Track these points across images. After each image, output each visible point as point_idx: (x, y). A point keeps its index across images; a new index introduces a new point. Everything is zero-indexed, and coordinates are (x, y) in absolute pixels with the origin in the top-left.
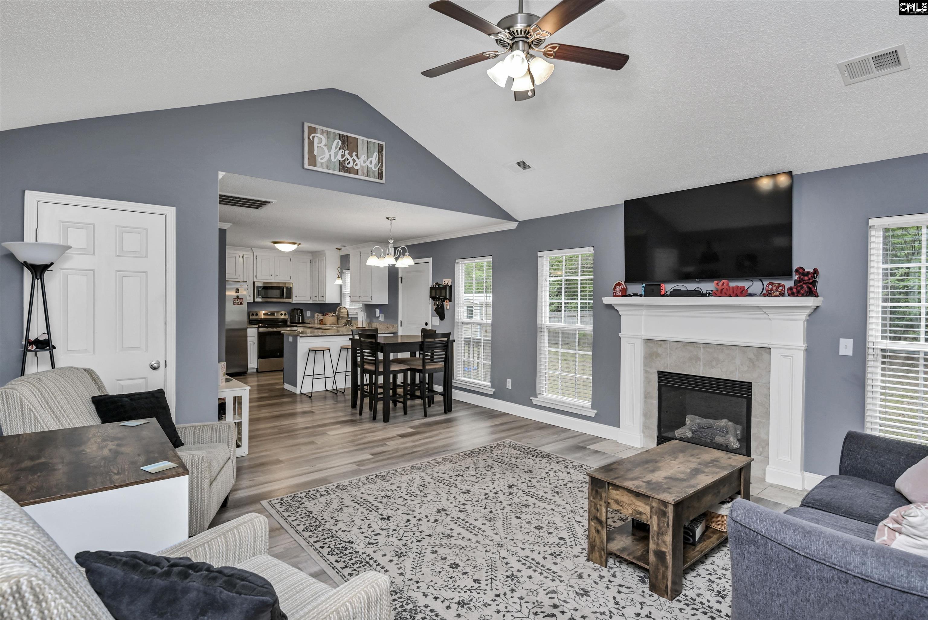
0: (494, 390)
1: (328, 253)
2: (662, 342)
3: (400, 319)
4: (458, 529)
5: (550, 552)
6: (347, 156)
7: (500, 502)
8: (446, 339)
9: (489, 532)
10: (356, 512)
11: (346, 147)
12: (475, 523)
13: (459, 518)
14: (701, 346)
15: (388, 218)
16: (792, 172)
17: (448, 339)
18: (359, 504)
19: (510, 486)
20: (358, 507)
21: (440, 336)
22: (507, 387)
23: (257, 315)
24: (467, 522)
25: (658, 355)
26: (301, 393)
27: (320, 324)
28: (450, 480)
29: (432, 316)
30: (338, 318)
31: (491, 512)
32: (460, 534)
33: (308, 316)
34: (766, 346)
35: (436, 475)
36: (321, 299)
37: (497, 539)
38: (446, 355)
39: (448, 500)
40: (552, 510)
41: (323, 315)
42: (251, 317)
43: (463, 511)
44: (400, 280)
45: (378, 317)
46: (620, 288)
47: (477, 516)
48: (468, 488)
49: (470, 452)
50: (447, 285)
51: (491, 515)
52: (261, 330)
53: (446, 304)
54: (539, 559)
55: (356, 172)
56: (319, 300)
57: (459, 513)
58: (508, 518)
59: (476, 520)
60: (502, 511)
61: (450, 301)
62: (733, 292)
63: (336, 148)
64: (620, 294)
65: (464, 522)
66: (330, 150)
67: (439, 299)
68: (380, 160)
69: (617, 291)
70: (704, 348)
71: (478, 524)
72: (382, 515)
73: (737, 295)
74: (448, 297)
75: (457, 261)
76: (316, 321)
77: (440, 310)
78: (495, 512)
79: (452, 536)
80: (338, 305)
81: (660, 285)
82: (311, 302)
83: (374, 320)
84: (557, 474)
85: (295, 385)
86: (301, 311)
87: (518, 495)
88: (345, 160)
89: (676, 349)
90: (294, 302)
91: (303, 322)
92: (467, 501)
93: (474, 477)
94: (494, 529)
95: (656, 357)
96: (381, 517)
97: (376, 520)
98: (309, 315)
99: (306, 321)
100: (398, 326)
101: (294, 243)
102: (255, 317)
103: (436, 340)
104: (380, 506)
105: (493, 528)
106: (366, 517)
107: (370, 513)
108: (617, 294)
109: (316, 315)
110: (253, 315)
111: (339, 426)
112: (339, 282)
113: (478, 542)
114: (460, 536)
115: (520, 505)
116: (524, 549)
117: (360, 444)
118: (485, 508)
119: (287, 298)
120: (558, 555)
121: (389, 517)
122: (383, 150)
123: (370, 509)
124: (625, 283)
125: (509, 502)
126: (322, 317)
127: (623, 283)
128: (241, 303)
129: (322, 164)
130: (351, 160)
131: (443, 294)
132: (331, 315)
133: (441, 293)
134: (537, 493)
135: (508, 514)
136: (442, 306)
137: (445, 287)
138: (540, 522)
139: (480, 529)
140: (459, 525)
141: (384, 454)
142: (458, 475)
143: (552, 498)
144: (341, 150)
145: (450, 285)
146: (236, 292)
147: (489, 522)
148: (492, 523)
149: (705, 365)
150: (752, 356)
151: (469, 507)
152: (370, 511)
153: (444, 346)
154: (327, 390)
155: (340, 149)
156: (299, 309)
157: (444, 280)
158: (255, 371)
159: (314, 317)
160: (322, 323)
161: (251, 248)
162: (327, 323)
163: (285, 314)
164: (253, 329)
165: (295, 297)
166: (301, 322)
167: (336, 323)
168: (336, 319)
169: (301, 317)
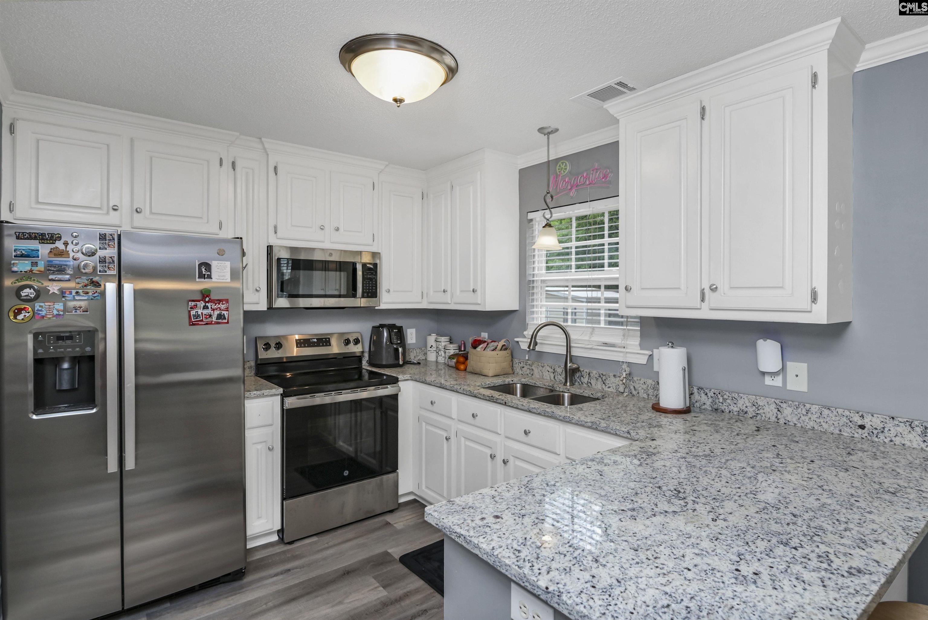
23: (279, 346)
33: (413, 343)
36: (469, 298)
42: (263, 355)
52: (292, 402)
80: (513, 315)
82: (425, 305)
86: (400, 332)
90: (383, 306)
91: (405, 364)
102: (273, 354)
109: (430, 339)
110: (267, 347)
119: (364, 296)
128: (220, 316)
146: (202, 276)
156: (395, 327)
158: (275, 538)
159: (426, 347)
160: (462, 367)
161: (260, 139)
162: (485, 372)
163: (357, 342)
164: (265, 394)
165: (385, 293)
166: (401, 362)
167: (511, 371)
168: (510, 358)
169: (400, 350)
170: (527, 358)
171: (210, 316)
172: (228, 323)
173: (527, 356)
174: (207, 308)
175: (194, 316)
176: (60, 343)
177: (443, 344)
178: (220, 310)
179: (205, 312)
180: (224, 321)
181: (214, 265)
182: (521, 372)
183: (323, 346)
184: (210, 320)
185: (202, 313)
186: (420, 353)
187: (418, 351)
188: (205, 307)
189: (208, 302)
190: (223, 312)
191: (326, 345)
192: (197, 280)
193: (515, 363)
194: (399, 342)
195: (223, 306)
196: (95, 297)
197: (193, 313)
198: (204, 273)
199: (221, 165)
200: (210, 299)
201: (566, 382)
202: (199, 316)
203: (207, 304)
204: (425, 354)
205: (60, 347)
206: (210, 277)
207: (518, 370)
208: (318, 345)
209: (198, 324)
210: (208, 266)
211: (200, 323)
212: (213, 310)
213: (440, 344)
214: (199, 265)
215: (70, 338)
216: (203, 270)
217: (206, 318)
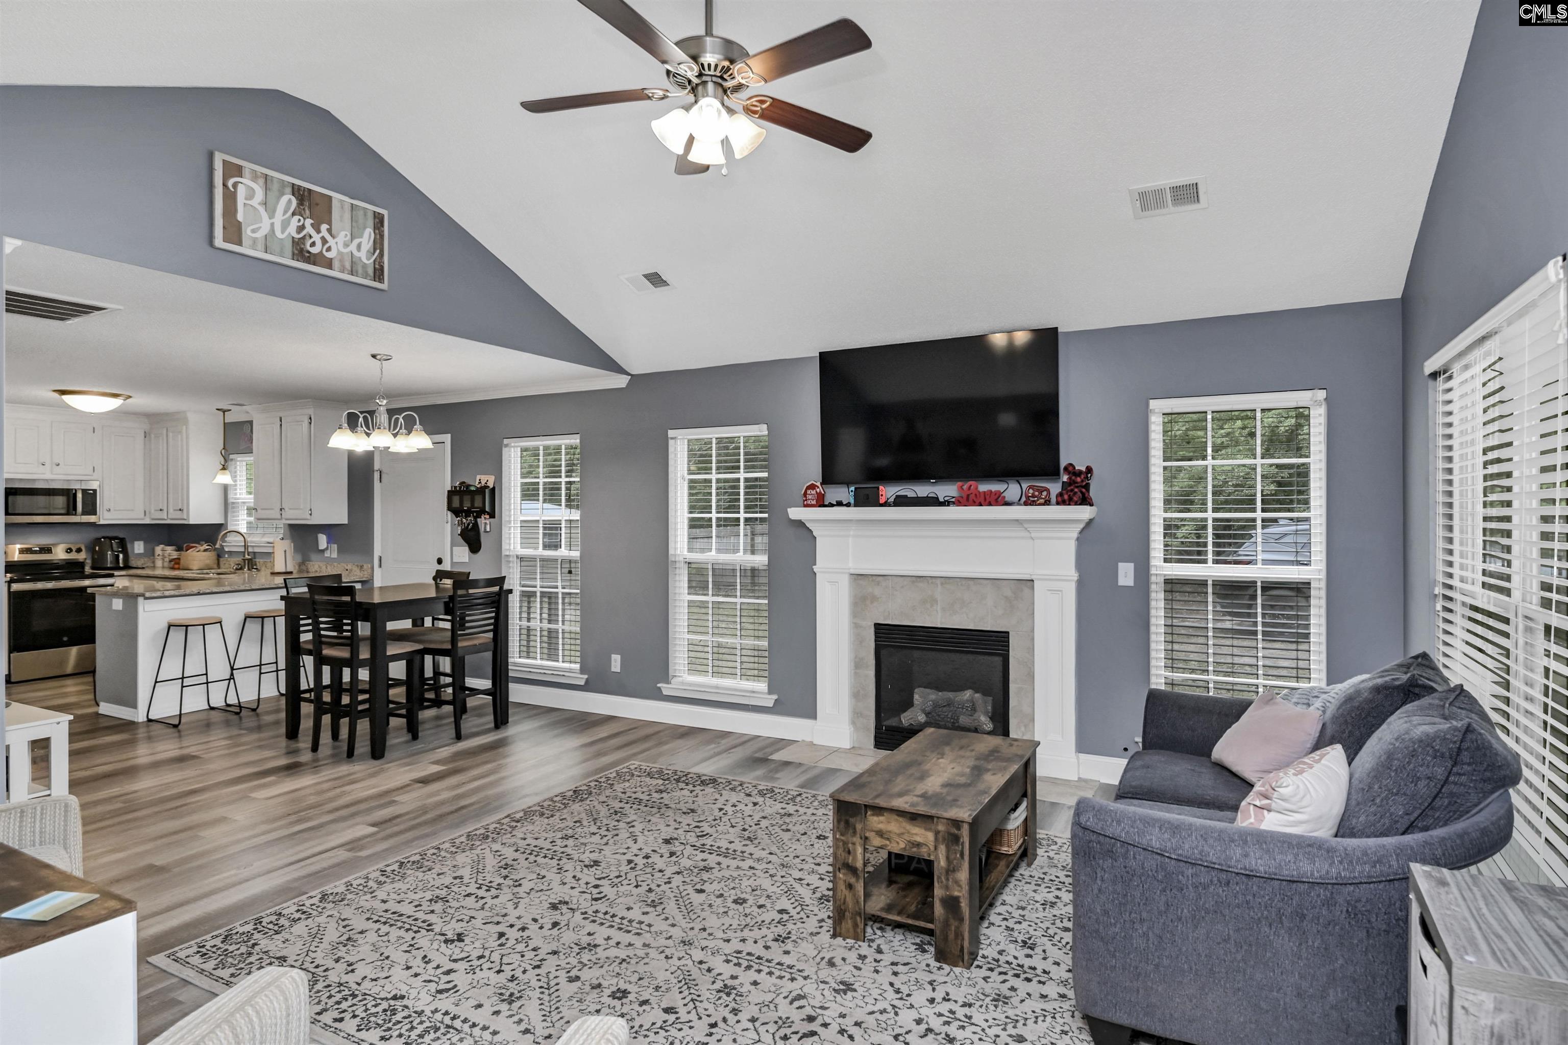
0: (586, 676)
1: (191, 417)
2: (881, 578)
3: (377, 552)
4: (602, 932)
5: (771, 936)
6: (309, 229)
7: (660, 871)
8: (496, 589)
9: (660, 925)
10: (385, 938)
11: (308, 212)
12: (630, 915)
13: (597, 912)
14: (938, 581)
15: (374, 356)
16: (1056, 328)
17: (501, 588)
18: (385, 923)
19: (667, 841)
20: (385, 929)
21: (482, 584)
22: (613, 669)
24: (613, 916)
25: (874, 599)
26: (150, 720)
27: (173, 568)
28: (555, 848)
29: (453, 545)
30: (220, 554)
31: (650, 890)
32: (609, 938)
33: (137, 551)
34: (1028, 577)
35: (522, 844)
36: (178, 515)
37: (677, 933)
38: (497, 618)
39: (564, 884)
40: (751, 868)
41: (179, 549)
43: (600, 899)
44: (376, 476)
45: (323, 551)
46: (814, 492)
47: (630, 901)
48: (594, 856)
49: (571, 793)
50: (486, 487)
51: (652, 896)
52: (17, 587)
53: (484, 522)
54: (758, 950)
55: (329, 264)
56: (170, 517)
57: (594, 902)
58: (683, 894)
59: (628, 909)
60: (668, 886)
61: (492, 515)
62: (985, 499)
63: (285, 212)
64: (814, 502)
65: (608, 917)
66: (272, 215)
67: (468, 513)
68: (378, 244)
69: (810, 497)
70: (942, 584)
71: (635, 914)
72: (444, 935)
73: (990, 504)
74: (487, 509)
75: (506, 441)
76: (159, 563)
77: (472, 534)
78: (658, 889)
79: (595, 946)
80: (218, 527)
81: (878, 488)
82: (147, 521)
83: (314, 556)
84: (738, 808)
85: (134, 705)
86: (122, 543)
87: (686, 853)
88: (304, 238)
89: (902, 587)
90: (102, 522)
91: (127, 567)
92: (599, 879)
93: (598, 837)
94: (667, 919)
95: (872, 602)
96: (443, 938)
97: (435, 946)
98: (142, 551)
99: (133, 563)
100: (372, 568)
101: (115, 396)
103: (471, 591)
104: (432, 918)
105: (663, 916)
106: (411, 945)
107: (418, 935)
108: (809, 502)
109: (159, 549)
111: (272, 778)
112: (224, 478)
113: (645, 945)
114: (612, 943)
115: (696, 870)
116: (728, 941)
117: (337, 809)
118: (637, 886)
119: (84, 513)
120: (785, 938)
121: (459, 935)
122: (382, 225)
123: (415, 929)
124: (822, 484)
125: (676, 869)
126: (175, 555)
127: (818, 484)
129: (255, 240)
130: (316, 238)
131: (478, 503)
132: (202, 548)
133: (473, 502)
134: (717, 845)
135: (682, 888)
136: (476, 526)
137: (482, 490)
138: (739, 892)
139: (641, 923)
140: (602, 924)
141: (399, 820)
142: (566, 837)
143: (744, 849)
144: (297, 218)
145: (491, 486)
147: (652, 909)
148: (659, 908)
149: (943, 609)
150: (1009, 593)
151: (607, 889)
152: (416, 932)
153: (493, 602)
154: (212, 708)
155: (294, 214)
156: (115, 538)
157: (478, 477)
159: (153, 555)
160: (176, 566)
162: (191, 567)
163: (79, 550)
165: (106, 512)
166: (121, 565)
167: (215, 566)
168: (215, 557)
169: (121, 556)
173: (225, 555)
177: (168, 551)
183: (44, 553)
187: (146, 559)
191: (48, 553)
193: (220, 561)
194: (120, 550)
204: (154, 562)
208: (40, 553)
213: (165, 552)
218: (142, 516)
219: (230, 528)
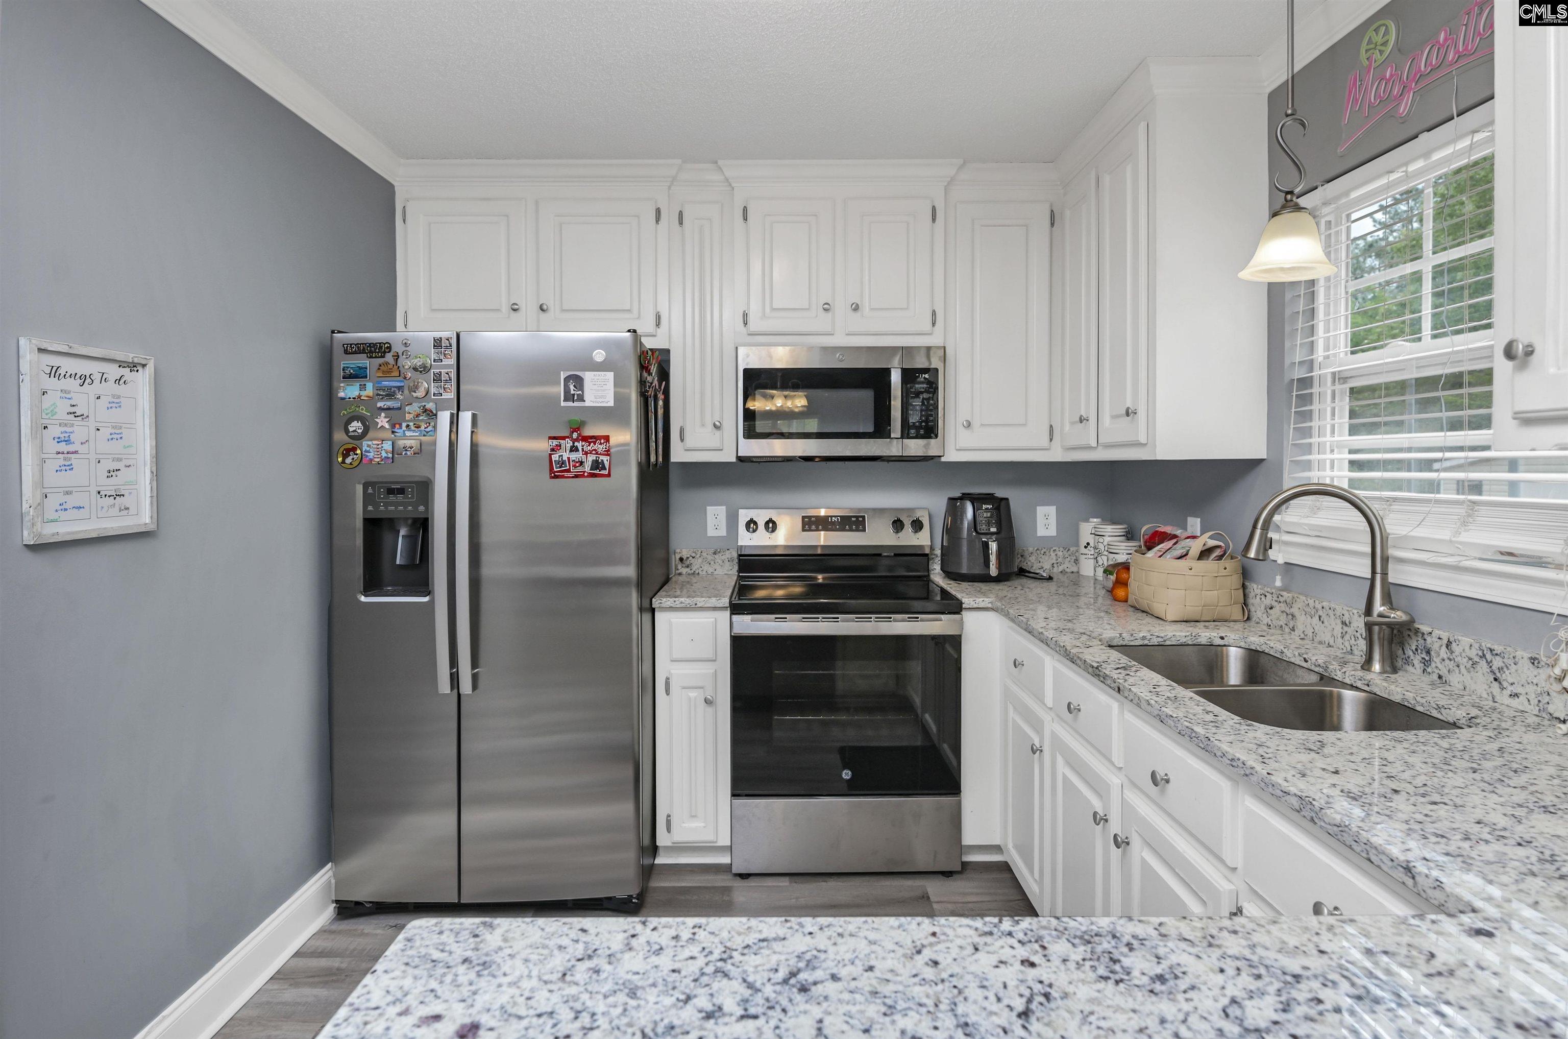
23: (772, 526)
33: (1041, 531)
52: (751, 623)
56: (1106, 441)
76: (1087, 567)
82: (1056, 455)
86: (1000, 512)
90: (952, 456)
98: (1052, 531)
99: (1030, 561)
102: (754, 540)
109: (1086, 530)
110: (753, 526)
119: (907, 431)
126: (1123, 552)
128: (597, 465)
132: (1196, 547)
146: (569, 397)
159: (1077, 544)
160: (1120, 593)
161: (716, 163)
162: (1158, 608)
163: (917, 525)
164: (699, 605)
165: (961, 429)
166: (993, 571)
167: (1236, 613)
168: (1236, 580)
169: (993, 546)
170: (1278, 583)
171: (581, 463)
172: (609, 475)
173: (1278, 578)
174: (577, 450)
175: (557, 462)
176: (392, 498)
177: (1107, 539)
178: (597, 453)
179: (574, 456)
180: (603, 472)
181: (589, 377)
182: (1266, 620)
183: (851, 530)
184: (580, 469)
185: (569, 458)
186: (1065, 558)
187: (1060, 554)
188: (574, 449)
189: (577, 440)
190: (602, 457)
191: (857, 530)
192: (563, 404)
193: (1252, 595)
194: (993, 530)
195: (601, 447)
196: (427, 432)
197: (555, 457)
198: (572, 392)
199: (658, 220)
200: (579, 435)
201: (1369, 661)
202: (563, 462)
203: (576, 444)
204: (1076, 561)
205: (391, 504)
206: (581, 398)
207: (1259, 614)
208: (843, 529)
209: (563, 477)
210: (579, 381)
211: (566, 474)
212: (586, 453)
213: (1101, 540)
214: (565, 379)
215: (401, 491)
216: (572, 387)
217: (575, 466)
218: (1045, 442)
219: (1291, 480)
